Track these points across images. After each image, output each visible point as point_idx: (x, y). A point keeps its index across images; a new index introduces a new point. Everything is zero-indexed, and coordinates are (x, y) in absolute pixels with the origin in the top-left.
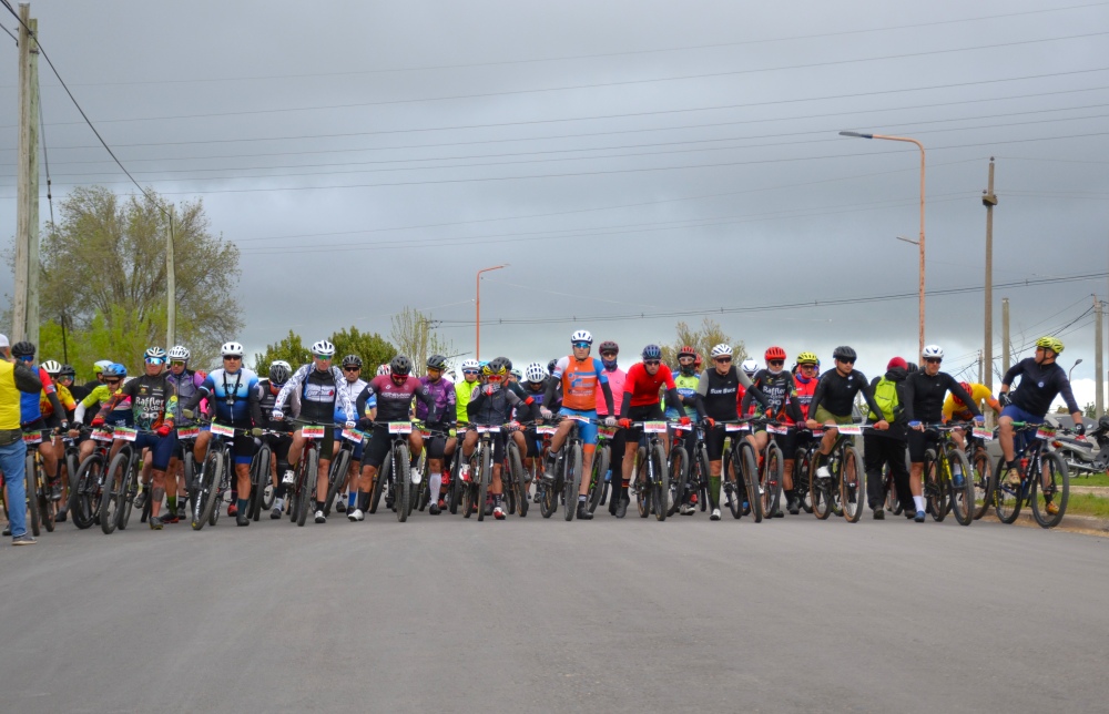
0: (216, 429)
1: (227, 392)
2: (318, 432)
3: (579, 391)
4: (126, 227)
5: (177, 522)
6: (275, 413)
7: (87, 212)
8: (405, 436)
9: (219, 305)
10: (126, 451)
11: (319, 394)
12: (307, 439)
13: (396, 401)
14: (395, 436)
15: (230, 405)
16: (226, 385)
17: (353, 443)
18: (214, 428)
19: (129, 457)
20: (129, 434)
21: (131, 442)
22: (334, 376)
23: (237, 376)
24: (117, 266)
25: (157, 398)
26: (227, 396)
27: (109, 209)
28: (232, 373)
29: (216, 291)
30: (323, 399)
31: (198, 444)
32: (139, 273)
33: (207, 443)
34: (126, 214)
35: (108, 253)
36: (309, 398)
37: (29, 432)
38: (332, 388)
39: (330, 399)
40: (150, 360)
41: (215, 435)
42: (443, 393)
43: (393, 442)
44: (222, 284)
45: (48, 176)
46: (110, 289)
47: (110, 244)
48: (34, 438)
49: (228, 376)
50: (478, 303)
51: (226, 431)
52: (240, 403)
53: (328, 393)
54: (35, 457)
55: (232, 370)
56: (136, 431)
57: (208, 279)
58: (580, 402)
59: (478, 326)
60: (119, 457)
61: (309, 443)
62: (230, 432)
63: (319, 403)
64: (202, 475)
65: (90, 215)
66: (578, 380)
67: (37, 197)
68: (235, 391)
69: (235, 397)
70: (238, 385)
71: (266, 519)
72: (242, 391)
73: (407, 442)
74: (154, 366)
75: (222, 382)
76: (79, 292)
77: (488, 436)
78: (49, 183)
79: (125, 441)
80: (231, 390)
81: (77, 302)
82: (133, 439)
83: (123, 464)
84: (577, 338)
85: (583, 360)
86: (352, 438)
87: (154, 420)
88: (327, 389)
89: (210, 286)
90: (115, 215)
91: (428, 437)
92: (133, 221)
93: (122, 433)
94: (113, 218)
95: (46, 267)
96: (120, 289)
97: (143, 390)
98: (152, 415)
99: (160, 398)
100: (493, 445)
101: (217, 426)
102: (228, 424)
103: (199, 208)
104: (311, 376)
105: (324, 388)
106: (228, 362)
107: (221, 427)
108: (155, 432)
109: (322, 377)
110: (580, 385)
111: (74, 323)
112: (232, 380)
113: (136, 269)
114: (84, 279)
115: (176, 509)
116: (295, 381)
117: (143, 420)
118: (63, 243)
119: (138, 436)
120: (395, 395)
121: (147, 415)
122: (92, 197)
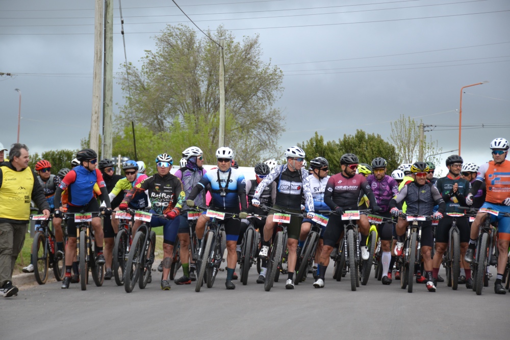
0: (211, 214)
1: (220, 186)
2: (285, 218)
3: (497, 188)
4: (203, 54)
5: (190, 283)
6: (254, 201)
7: (175, 43)
8: (355, 221)
9: (267, 114)
10: (143, 229)
11: (290, 188)
12: (277, 223)
13: (346, 191)
14: (347, 222)
15: (223, 196)
16: (219, 181)
17: (321, 226)
18: (209, 213)
19: (146, 234)
20: (146, 216)
21: (147, 223)
22: (301, 175)
23: (228, 173)
24: (195, 85)
25: (167, 194)
26: (221, 190)
27: (190, 42)
28: (224, 172)
29: (265, 102)
30: (292, 192)
31: (199, 225)
32: (210, 89)
33: (205, 225)
34: (202, 45)
35: (190, 75)
36: (282, 191)
37: (83, 213)
38: (299, 184)
39: (298, 192)
40: (160, 164)
41: (211, 218)
42: (388, 188)
43: (345, 226)
44: (269, 98)
45: (122, 17)
46: (189, 101)
47: (190, 68)
48: (87, 217)
49: (221, 174)
50: (461, 112)
51: (219, 215)
52: (231, 194)
53: (296, 188)
54: (86, 232)
55: (223, 169)
56: (151, 215)
57: (260, 94)
58: (499, 197)
59: (460, 129)
60: (138, 234)
61: (277, 227)
62: (221, 216)
63: (289, 195)
64: (201, 249)
65: (177, 45)
66: (497, 179)
67: (112, 33)
68: (227, 186)
69: (227, 191)
70: (229, 181)
71: (252, 283)
72: (232, 185)
73: (357, 226)
74: (164, 168)
75: (216, 178)
76: (168, 103)
77: (416, 224)
78: (122, 22)
79: (142, 222)
80: (224, 185)
81: (166, 110)
82: (149, 220)
83: (142, 239)
84: (494, 147)
85: (500, 163)
86: (320, 222)
87: (165, 208)
88: (295, 185)
89: (261, 99)
90: (195, 45)
91: (381, 223)
92: (209, 51)
93: (140, 215)
94: (192, 48)
95: (145, 84)
96: (197, 101)
97: (157, 188)
98: (163, 204)
99: (170, 194)
100: (420, 231)
101: (211, 211)
102: (221, 210)
103: (256, 42)
104: (283, 174)
105: (293, 183)
106: (221, 163)
107: (214, 212)
108: (165, 216)
109: (293, 175)
110: (498, 183)
111: (164, 125)
112: (224, 176)
113: (209, 86)
114: (172, 92)
115: (189, 273)
116: (271, 177)
117: (157, 207)
118: (157, 66)
119: (153, 218)
120: (345, 188)
121: (160, 204)
122: (178, 33)
